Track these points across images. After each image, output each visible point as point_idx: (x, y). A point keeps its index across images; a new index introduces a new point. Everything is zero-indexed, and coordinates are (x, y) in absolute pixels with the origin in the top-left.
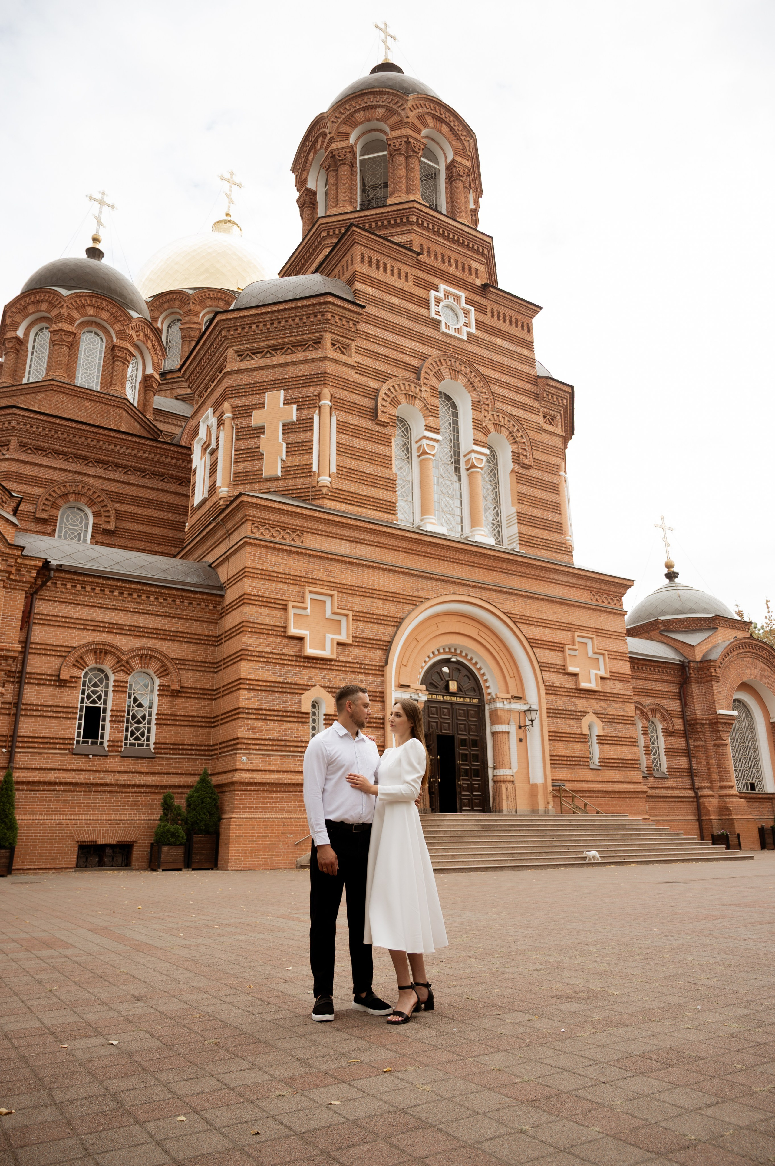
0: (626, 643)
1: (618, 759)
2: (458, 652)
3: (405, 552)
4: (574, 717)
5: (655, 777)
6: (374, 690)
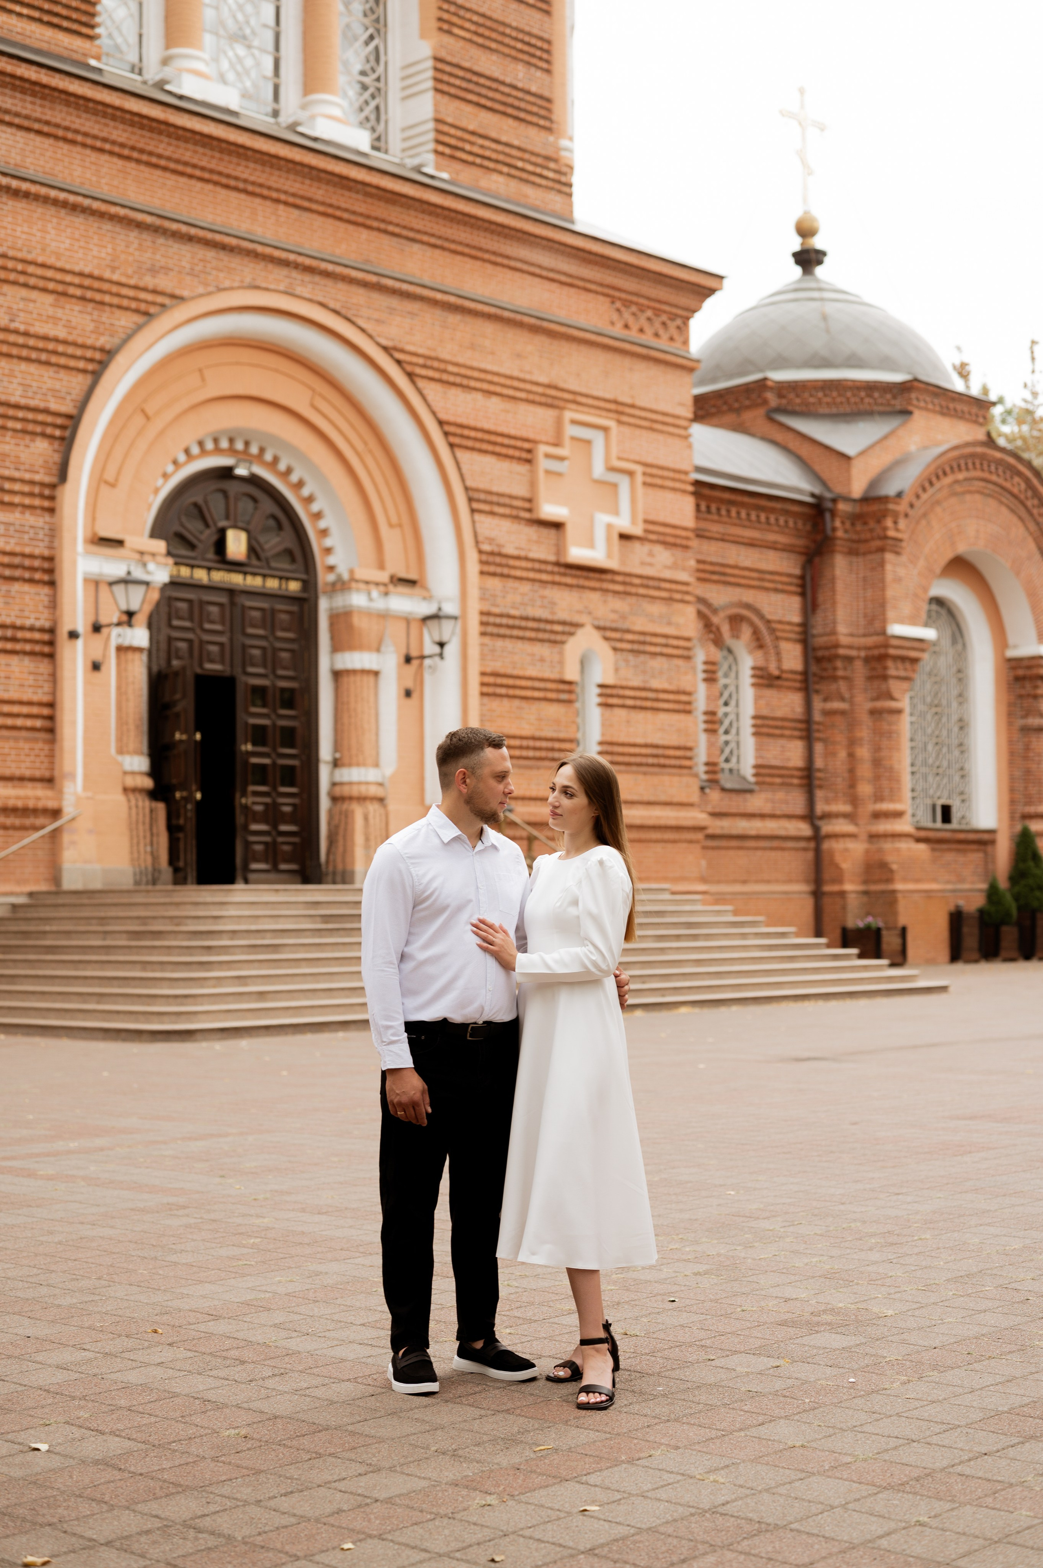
1: (646, 746)
2: (254, 450)
3: (120, 156)
4: (546, 636)
5: (723, 790)
6: (27, 550)
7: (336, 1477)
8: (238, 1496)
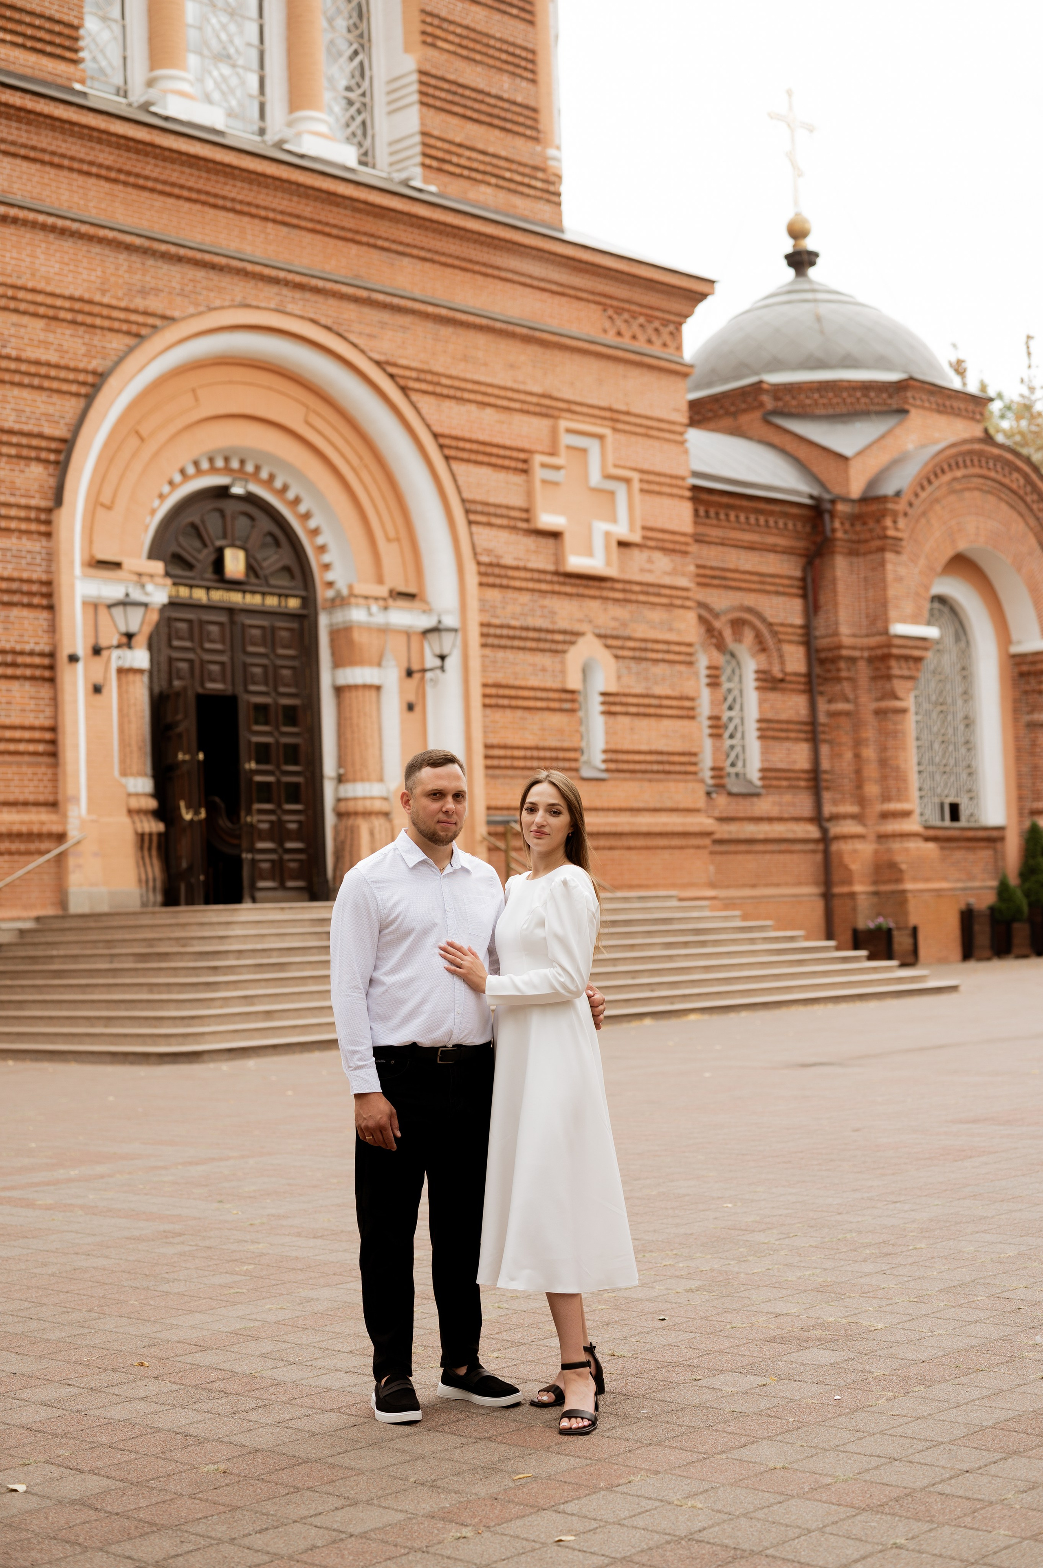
0: (686, 452)
1: (650, 753)
2: (250, 468)
3: (107, 179)
4: (547, 646)
5: (730, 794)
6: (25, 575)
7: (312, 1512)
8: (213, 1534)
